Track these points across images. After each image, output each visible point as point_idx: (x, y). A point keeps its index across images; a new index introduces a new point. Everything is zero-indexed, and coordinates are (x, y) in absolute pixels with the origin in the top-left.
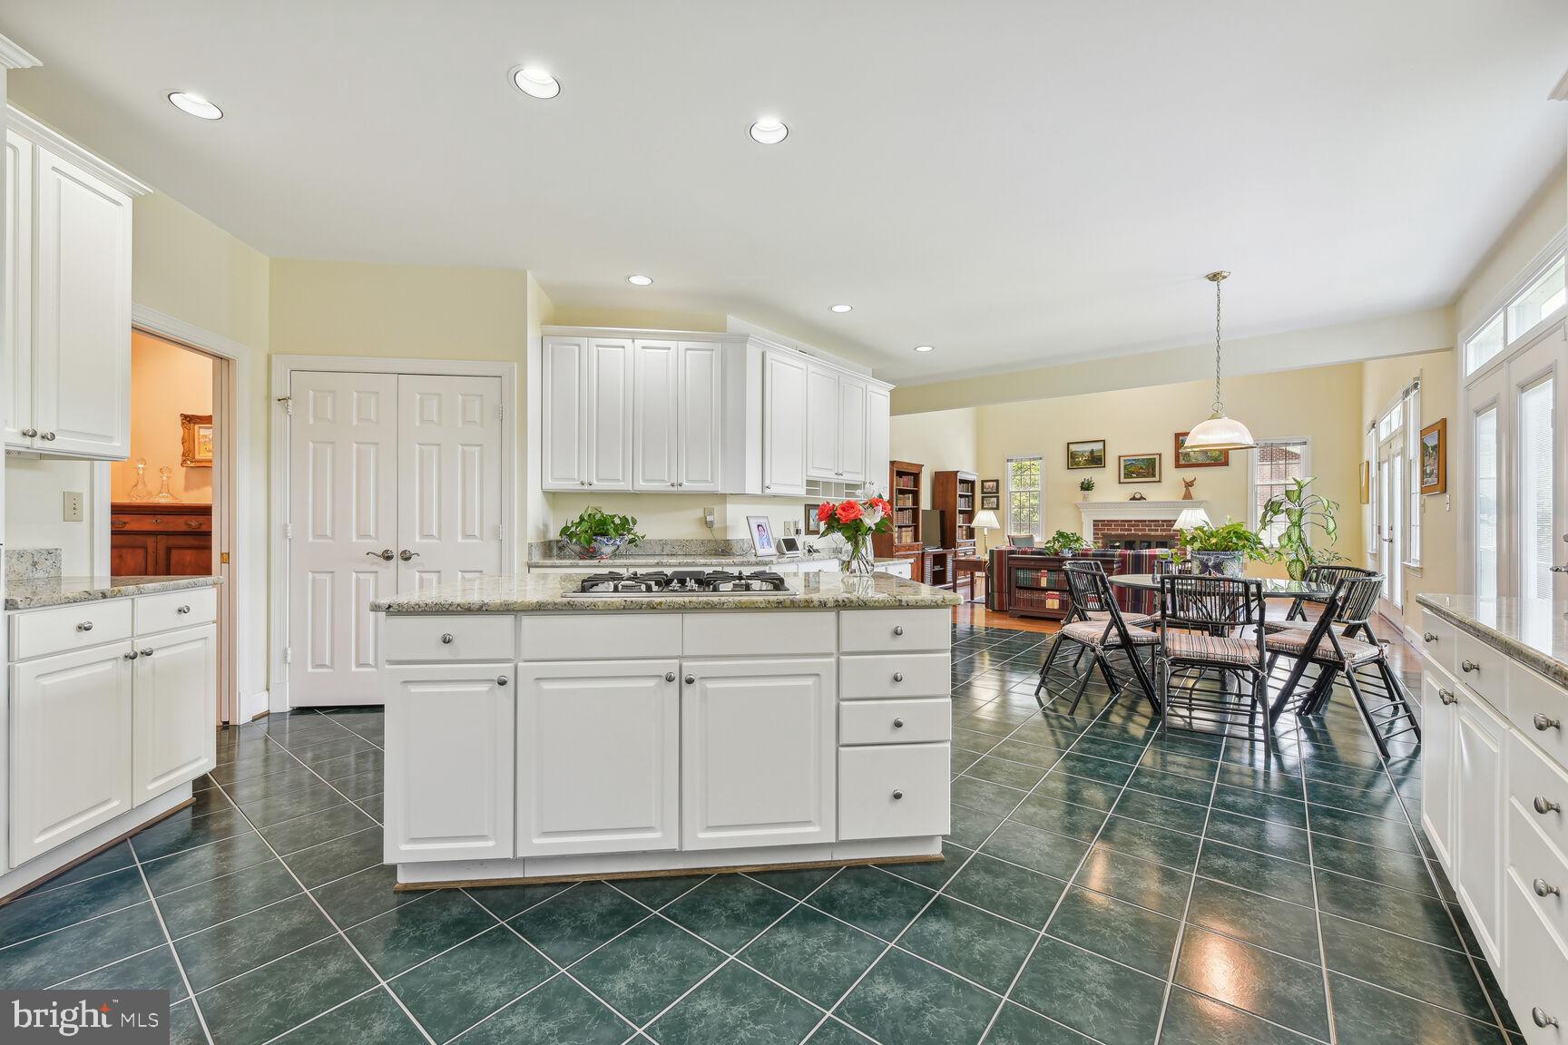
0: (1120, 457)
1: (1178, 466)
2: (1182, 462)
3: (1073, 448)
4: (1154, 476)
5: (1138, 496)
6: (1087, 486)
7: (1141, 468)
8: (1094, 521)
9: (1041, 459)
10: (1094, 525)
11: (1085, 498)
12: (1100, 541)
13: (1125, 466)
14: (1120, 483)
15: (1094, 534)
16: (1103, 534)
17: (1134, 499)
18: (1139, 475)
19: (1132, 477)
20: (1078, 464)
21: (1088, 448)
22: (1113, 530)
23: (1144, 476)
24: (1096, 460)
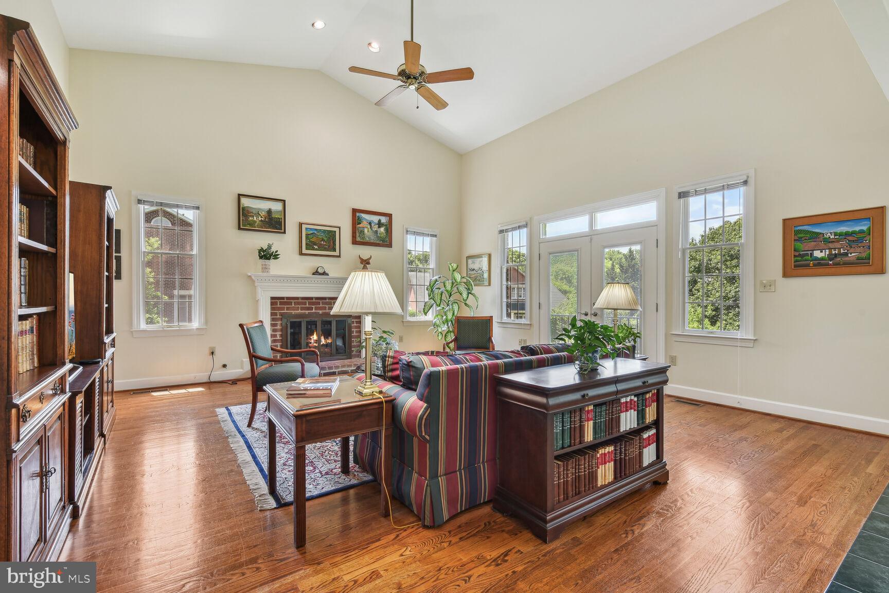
0: (301, 225)
1: (355, 242)
2: (358, 239)
3: (245, 202)
4: (335, 250)
5: (320, 271)
6: (266, 255)
7: (323, 240)
8: (272, 298)
9: (198, 208)
10: (272, 304)
11: (265, 269)
12: (279, 322)
13: (307, 235)
14: (301, 254)
15: (272, 314)
16: (281, 314)
17: (316, 273)
18: (321, 248)
19: (314, 249)
20: (252, 224)
21: (265, 206)
22: (294, 309)
23: (325, 250)
24: (275, 224)
